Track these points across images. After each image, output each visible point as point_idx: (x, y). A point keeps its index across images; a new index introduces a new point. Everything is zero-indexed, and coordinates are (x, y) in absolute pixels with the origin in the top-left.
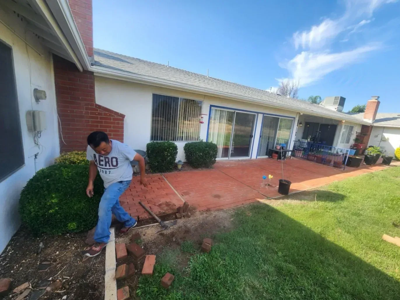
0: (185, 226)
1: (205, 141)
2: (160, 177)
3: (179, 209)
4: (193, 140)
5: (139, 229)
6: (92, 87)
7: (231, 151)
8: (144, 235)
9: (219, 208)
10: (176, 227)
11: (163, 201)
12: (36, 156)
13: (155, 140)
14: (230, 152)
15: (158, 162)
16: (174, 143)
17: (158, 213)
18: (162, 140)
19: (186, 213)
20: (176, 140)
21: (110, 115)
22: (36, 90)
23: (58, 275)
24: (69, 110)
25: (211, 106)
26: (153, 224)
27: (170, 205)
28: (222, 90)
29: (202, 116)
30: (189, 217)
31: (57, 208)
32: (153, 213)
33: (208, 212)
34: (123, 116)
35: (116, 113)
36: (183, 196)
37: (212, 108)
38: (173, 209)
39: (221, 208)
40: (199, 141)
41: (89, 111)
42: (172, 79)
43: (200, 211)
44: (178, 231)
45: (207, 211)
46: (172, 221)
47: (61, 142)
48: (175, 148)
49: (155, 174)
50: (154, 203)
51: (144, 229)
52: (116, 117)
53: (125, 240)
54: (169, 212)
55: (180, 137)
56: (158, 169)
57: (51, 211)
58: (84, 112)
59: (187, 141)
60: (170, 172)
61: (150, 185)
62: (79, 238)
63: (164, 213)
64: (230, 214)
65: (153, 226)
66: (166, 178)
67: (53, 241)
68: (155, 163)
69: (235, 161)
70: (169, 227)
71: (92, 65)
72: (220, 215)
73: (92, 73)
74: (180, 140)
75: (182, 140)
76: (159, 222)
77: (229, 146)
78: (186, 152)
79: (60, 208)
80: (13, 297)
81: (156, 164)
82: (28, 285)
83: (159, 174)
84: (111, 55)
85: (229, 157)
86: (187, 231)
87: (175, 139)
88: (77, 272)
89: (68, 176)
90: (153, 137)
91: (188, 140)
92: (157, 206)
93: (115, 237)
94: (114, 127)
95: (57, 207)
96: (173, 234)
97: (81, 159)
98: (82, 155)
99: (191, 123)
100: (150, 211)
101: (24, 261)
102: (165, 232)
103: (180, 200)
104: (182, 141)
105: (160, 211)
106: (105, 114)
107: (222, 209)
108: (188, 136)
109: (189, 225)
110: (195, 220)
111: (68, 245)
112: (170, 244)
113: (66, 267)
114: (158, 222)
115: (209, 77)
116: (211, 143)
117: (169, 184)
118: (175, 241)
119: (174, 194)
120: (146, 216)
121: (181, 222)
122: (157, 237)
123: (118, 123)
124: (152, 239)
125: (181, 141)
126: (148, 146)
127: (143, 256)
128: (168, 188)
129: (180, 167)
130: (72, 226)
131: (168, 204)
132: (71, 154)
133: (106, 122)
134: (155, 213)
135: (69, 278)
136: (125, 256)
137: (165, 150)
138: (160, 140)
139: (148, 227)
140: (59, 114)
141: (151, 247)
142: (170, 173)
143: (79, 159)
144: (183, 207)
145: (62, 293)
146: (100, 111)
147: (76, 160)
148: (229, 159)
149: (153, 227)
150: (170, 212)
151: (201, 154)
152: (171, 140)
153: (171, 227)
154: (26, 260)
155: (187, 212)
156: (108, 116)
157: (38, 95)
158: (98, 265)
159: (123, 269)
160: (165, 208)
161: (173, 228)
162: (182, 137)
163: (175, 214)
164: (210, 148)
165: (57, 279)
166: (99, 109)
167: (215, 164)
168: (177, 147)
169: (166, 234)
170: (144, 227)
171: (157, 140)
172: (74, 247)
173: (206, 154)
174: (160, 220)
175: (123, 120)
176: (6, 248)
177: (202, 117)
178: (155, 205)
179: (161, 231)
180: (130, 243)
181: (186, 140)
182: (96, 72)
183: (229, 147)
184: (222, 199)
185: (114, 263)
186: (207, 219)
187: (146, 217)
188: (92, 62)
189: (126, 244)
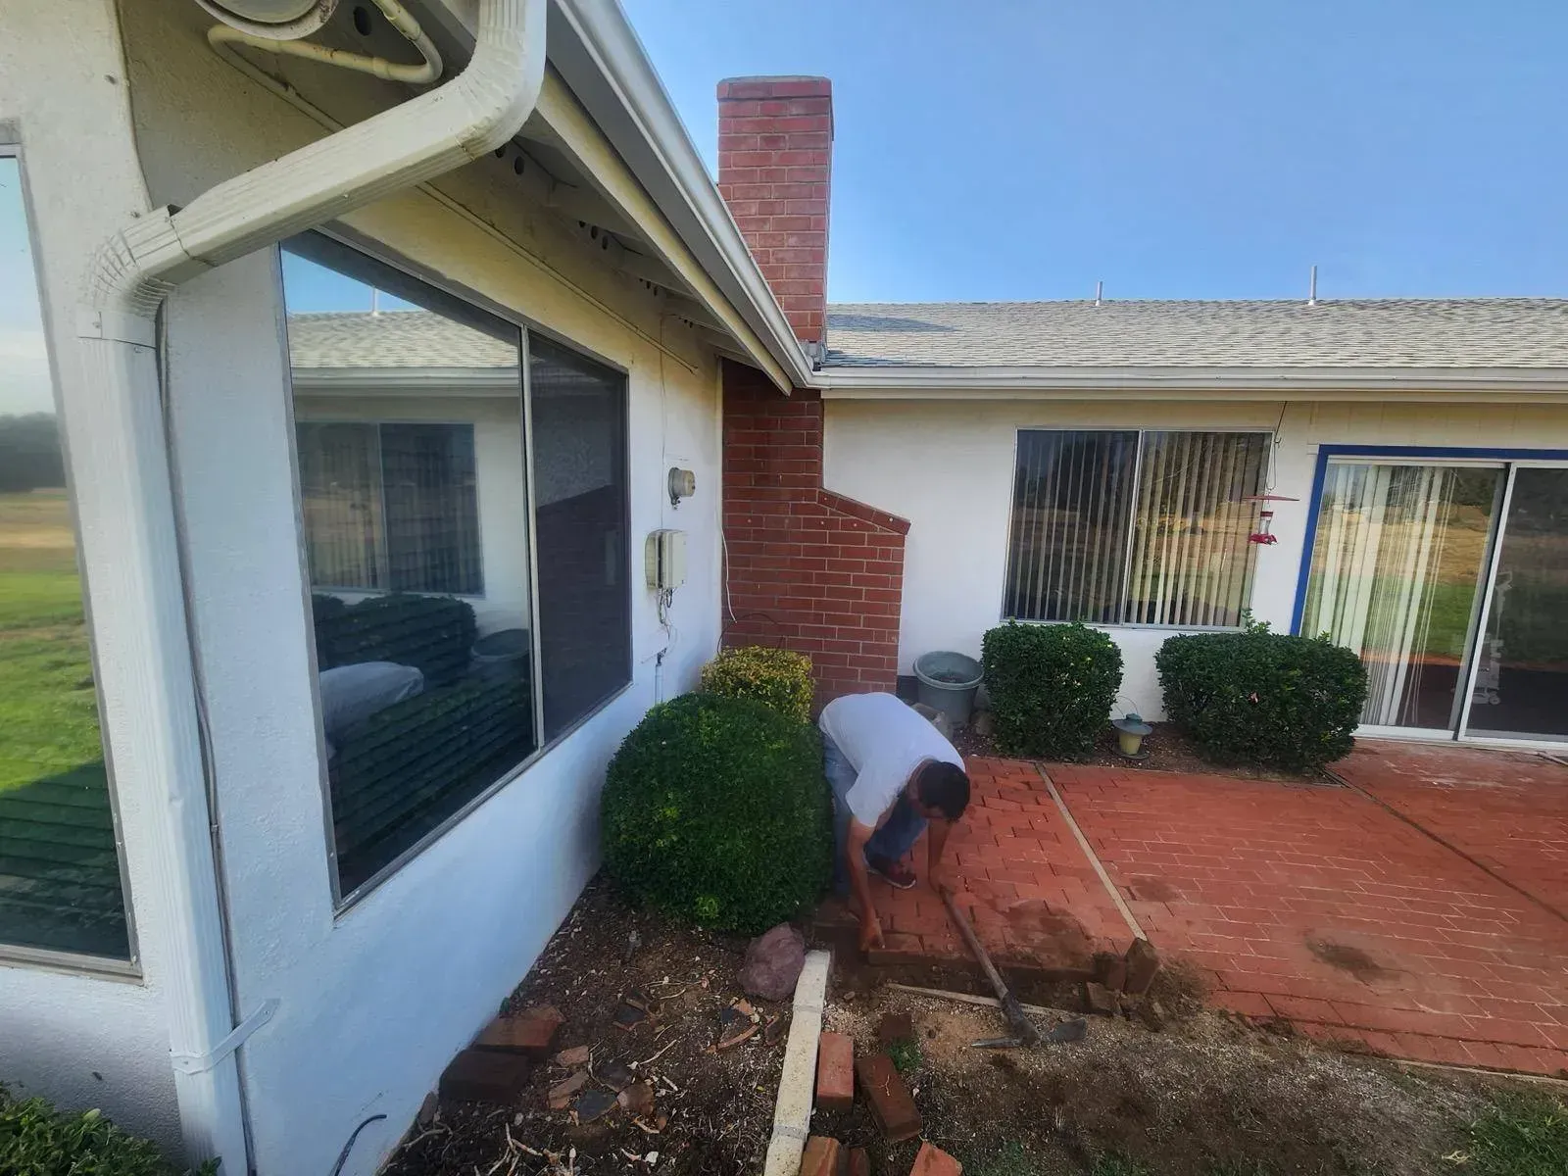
0: (1128, 1074)
1: (1281, 627)
2: (1034, 779)
3: (1103, 967)
4: (1211, 621)
5: (917, 995)
6: (816, 440)
7: (1477, 689)
8: (931, 1034)
9: (1356, 1036)
10: (1077, 1054)
11: (1029, 895)
12: (659, 657)
13: (1021, 616)
14: (1468, 700)
15: (1025, 713)
16: (1107, 636)
17: (1001, 949)
18: (1051, 617)
19: (1140, 998)
20: (1116, 621)
21: (863, 527)
22: (674, 472)
23: (653, 1064)
24: (750, 518)
25: (1325, 451)
26: (972, 999)
27: (1063, 925)
28: (1406, 359)
29: (1268, 506)
30: (1156, 1031)
31: (675, 838)
32: (978, 946)
33: (1273, 1039)
34: (902, 526)
35: (882, 518)
36: (1134, 898)
37: (1332, 459)
38: (1074, 955)
39: (1379, 1042)
40: (1242, 629)
41: (802, 516)
42: (1108, 360)
43: (1223, 1014)
44: (1086, 1083)
45: (1268, 1027)
46: (1065, 1016)
47: (725, 614)
48: (1110, 659)
49: (1012, 763)
50: (991, 897)
51: (937, 1004)
52: (879, 530)
53: (859, 1027)
54: (1053, 961)
55: (1141, 603)
56: (1024, 742)
57: (660, 843)
58: (787, 521)
59: (1176, 625)
60: (1080, 761)
61: (984, 806)
62: (726, 950)
63: (1027, 959)
64: (1441, 1109)
65: (974, 1005)
66: (1061, 787)
67: (662, 934)
68: (1013, 713)
69: (1511, 756)
70: (1044, 1044)
71: (817, 367)
72: (1365, 1088)
73: (816, 393)
74: (1139, 620)
75: (1150, 620)
76: (1002, 996)
77: (1459, 658)
78: (1165, 681)
79: (683, 839)
80: (553, 1075)
81: (1020, 718)
82: (585, 1058)
83: (1028, 765)
84: (882, 316)
85: (1457, 730)
86: (1135, 1106)
87: (1112, 616)
88: (700, 1081)
89: (711, 741)
90: (1016, 602)
91: (1182, 622)
92: (1003, 913)
93: (826, 998)
94: (871, 568)
95: (675, 833)
96: (1055, 1089)
97: (765, 675)
98: (770, 662)
99: (1217, 527)
100: (968, 928)
101: (594, 971)
102: (1021, 1059)
103: (1115, 916)
104: (1149, 625)
105: (1012, 946)
106: (847, 525)
107: (1382, 1055)
108: (1184, 601)
109: (1146, 1073)
110: (1186, 1059)
111: (695, 964)
112: (1039, 1136)
113: (674, 1045)
114: (997, 997)
115: (1319, 303)
116: (1323, 643)
117: (1070, 820)
118: (1063, 1135)
119: (1088, 877)
120: (950, 947)
121: (1106, 1036)
122: (982, 1069)
123: (885, 554)
124: (961, 1068)
125: (1144, 624)
126: (991, 638)
127: (910, 1135)
128: (1059, 836)
129: (1132, 746)
130: (709, 906)
131: (1052, 921)
132: (743, 655)
133: (847, 552)
134: (988, 947)
135: (676, 1088)
136: (846, 1099)
137: (1062, 666)
138: (1042, 617)
139: (951, 1001)
140: (725, 530)
141: (948, 1109)
142: (1082, 768)
143: (761, 676)
144: (1126, 959)
145: (652, 1135)
146: (832, 514)
147: (752, 678)
148: (1455, 738)
149: (971, 1010)
150: (1058, 966)
151: (1254, 696)
152: (1095, 619)
153: (1052, 1048)
154: (598, 971)
155: (1148, 995)
156: (855, 529)
157: (679, 486)
158: (760, 1088)
159: (828, 1156)
160: (1038, 937)
161: (1063, 1057)
162: (1152, 605)
163: (1081, 979)
164: (1309, 672)
165: (647, 1078)
166: (828, 509)
167: (1347, 761)
168: (1118, 653)
169: (1026, 1073)
170: (937, 997)
171: (1032, 616)
172: (709, 979)
173: (1284, 703)
174: (1005, 990)
175: (900, 542)
176: (571, 914)
177: (1266, 509)
178: (993, 905)
179: (1004, 1047)
180: (871, 1046)
181: (1171, 622)
182: (826, 390)
183: (1463, 664)
184: (1382, 987)
185: (806, 1110)
186: (1263, 1080)
187: (950, 952)
188: (817, 360)
189: (856, 1046)
